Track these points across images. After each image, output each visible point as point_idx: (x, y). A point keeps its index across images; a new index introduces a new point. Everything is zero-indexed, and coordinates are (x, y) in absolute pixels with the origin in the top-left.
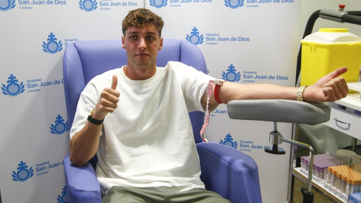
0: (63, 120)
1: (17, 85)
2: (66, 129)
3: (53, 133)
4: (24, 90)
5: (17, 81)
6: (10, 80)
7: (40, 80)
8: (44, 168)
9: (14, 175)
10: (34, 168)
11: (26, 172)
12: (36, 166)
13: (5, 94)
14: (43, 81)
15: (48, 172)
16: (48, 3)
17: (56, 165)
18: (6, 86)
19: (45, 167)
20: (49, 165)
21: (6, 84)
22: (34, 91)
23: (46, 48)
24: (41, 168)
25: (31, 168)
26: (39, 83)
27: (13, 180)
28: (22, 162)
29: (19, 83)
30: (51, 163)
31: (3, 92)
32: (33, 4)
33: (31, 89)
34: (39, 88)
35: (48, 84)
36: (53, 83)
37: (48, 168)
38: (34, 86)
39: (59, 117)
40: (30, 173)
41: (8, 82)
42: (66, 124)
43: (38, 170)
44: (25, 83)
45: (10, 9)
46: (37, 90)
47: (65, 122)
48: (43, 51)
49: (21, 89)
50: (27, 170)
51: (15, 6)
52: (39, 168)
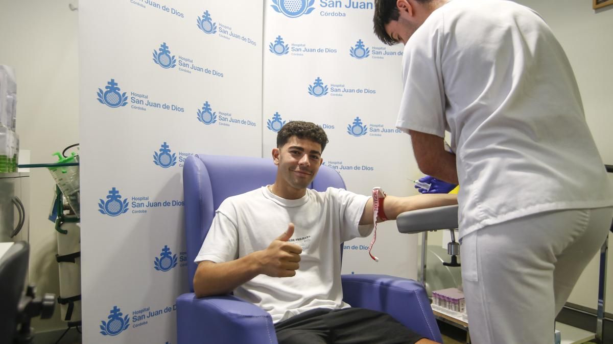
0: (170, 253)
1: (120, 202)
2: (173, 264)
3: (157, 269)
4: (128, 209)
5: (120, 197)
6: (111, 194)
7: (147, 199)
8: (143, 317)
9: (103, 327)
10: (130, 316)
11: (119, 322)
12: (133, 313)
13: (102, 212)
14: (151, 200)
15: (147, 322)
16: (164, 107)
17: (158, 313)
18: (105, 202)
19: (144, 315)
20: (150, 313)
21: (106, 200)
22: (140, 212)
23: (158, 160)
24: (139, 317)
25: (127, 316)
26: (146, 203)
27: (101, 334)
28: (115, 308)
29: (122, 200)
30: (152, 310)
31: (100, 210)
32: (147, 105)
33: (137, 209)
34: (145, 208)
35: (157, 204)
36: (162, 205)
37: (148, 317)
38: (139, 205)
39: (166, 249)
40: (124, 324)
41: (108, 197)
42: (174, 258)
43: (135, 320)
44: (130, 201)
45: (121, 106)
46: (143, 211)
47: (172, 256)
48: (154, 163)
49: (123, 208)
50: (121, 319)
51: (126, 103)
52: (136, 317)
